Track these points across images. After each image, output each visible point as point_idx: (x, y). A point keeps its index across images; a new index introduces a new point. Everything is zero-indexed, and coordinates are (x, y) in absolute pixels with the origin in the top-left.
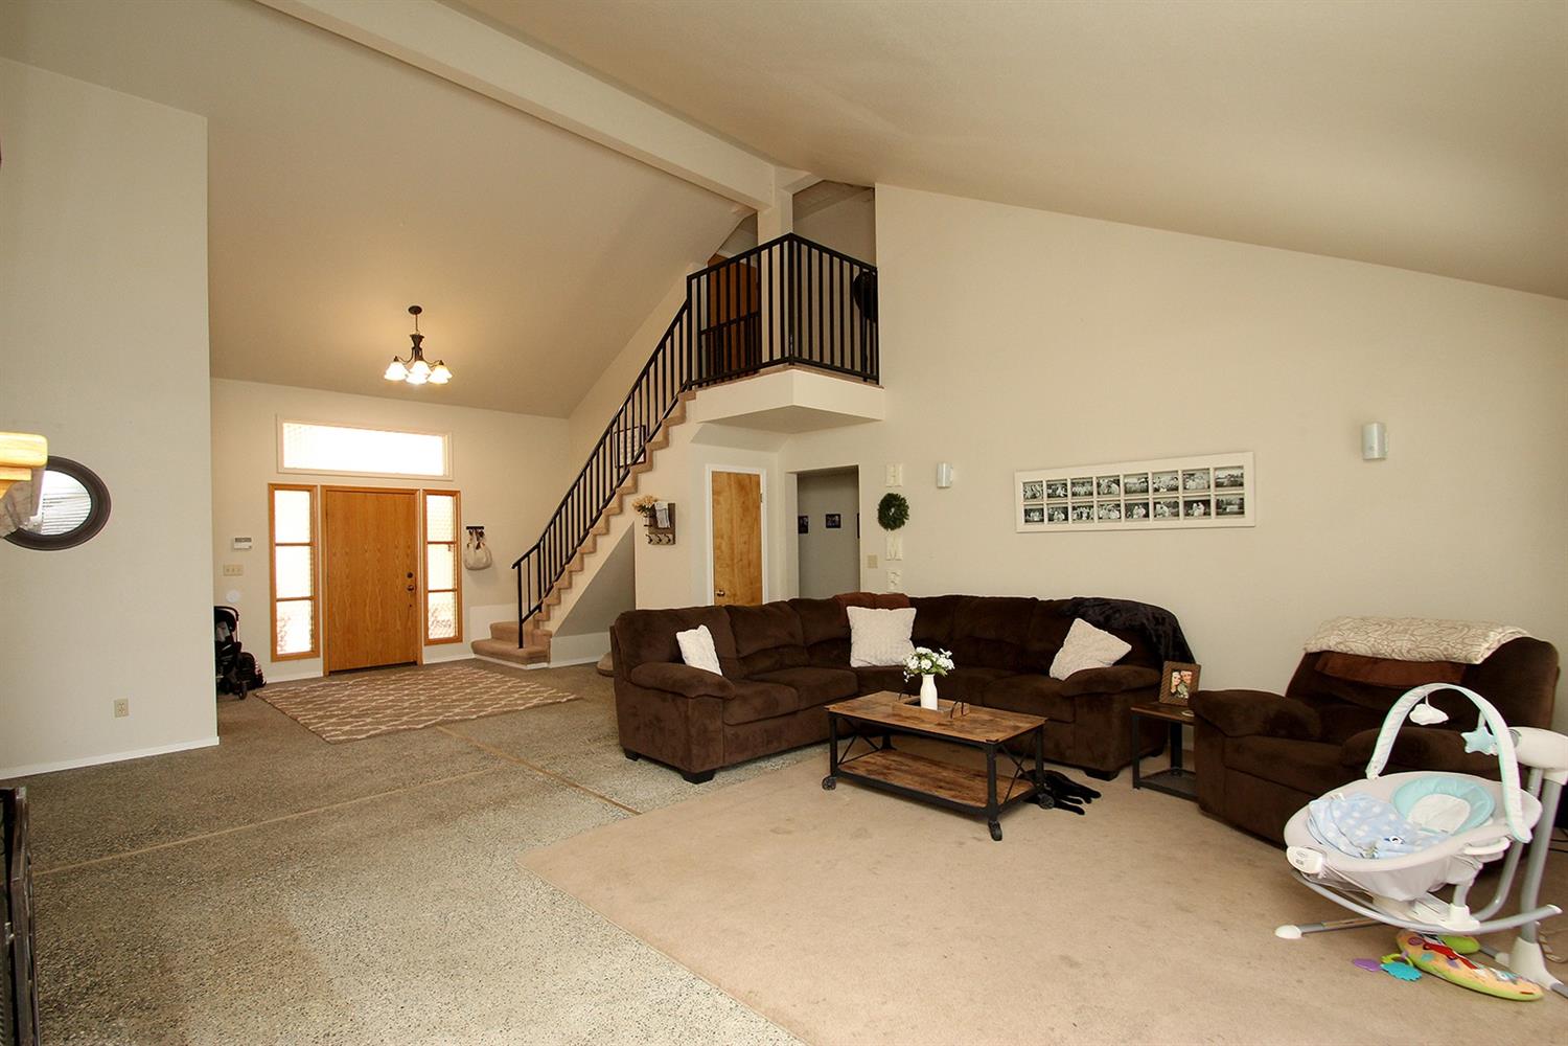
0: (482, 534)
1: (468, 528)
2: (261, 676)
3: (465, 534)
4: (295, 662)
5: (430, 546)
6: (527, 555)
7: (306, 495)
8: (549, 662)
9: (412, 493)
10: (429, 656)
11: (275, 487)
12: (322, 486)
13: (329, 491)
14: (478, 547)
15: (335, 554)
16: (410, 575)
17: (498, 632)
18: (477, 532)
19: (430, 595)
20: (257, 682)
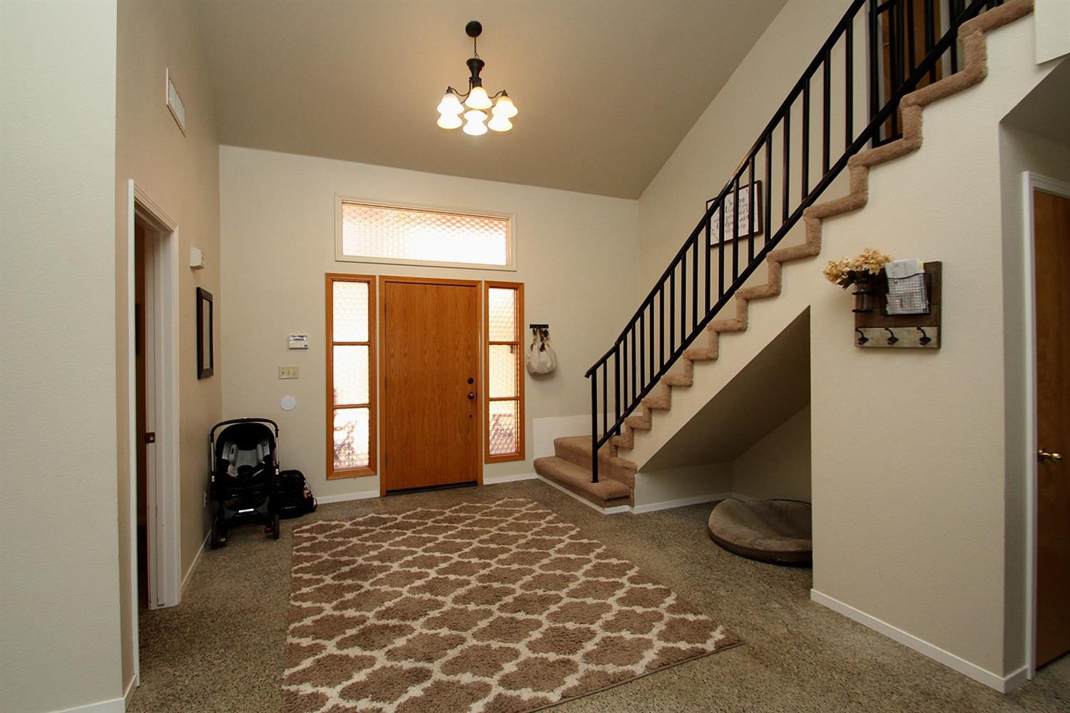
0: (546, 334)
1: (532, 326)
2: (311, 499)
3: (528, 332)
4: (351, 480)
5: (491, 347)
6: (604, 360)
7: (364, 287)
8: (632, 506)
9: (473, 285)
10: (491, 475)
11: (331, 278)
12: (380, 276)
13: (388, 281)
14: (542, 349)
15: (393, 356)
16: (471, 381)
17: (564, 450)
18: (541, 331)
19: (491, 403)
20: (306, 506)
